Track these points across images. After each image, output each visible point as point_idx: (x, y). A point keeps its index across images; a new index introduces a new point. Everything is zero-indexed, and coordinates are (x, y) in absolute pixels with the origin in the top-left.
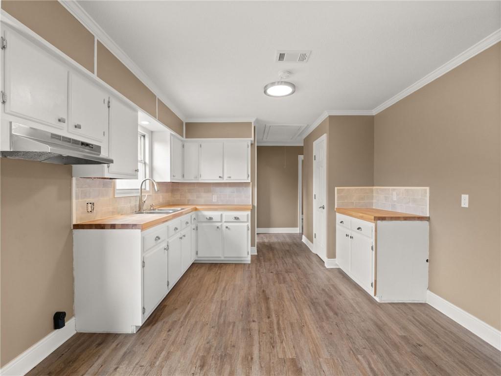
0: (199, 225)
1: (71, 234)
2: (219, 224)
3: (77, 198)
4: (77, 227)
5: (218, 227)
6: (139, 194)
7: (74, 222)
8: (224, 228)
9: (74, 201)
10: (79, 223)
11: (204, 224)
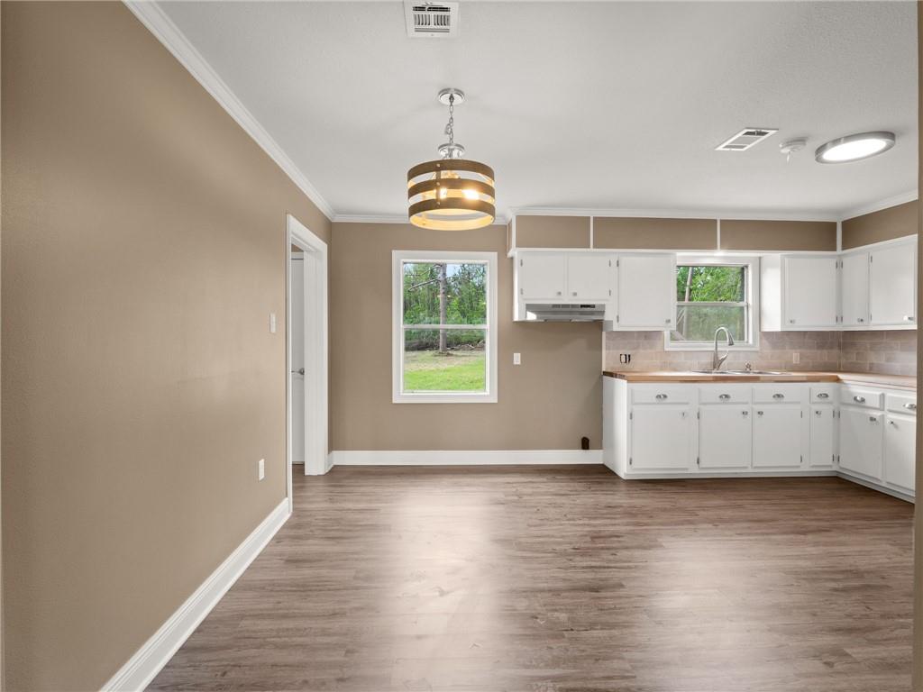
0: (843, 409)
1: (601, 379)
2: (876, 414)
3: (608, 348)
4: (606, 374)
5: (872, 419)
6: (714, 349)
7: (604, 370)
8: (888, 421)
9: (604, 352)
10: (609, 370)
11: (852, 409)
